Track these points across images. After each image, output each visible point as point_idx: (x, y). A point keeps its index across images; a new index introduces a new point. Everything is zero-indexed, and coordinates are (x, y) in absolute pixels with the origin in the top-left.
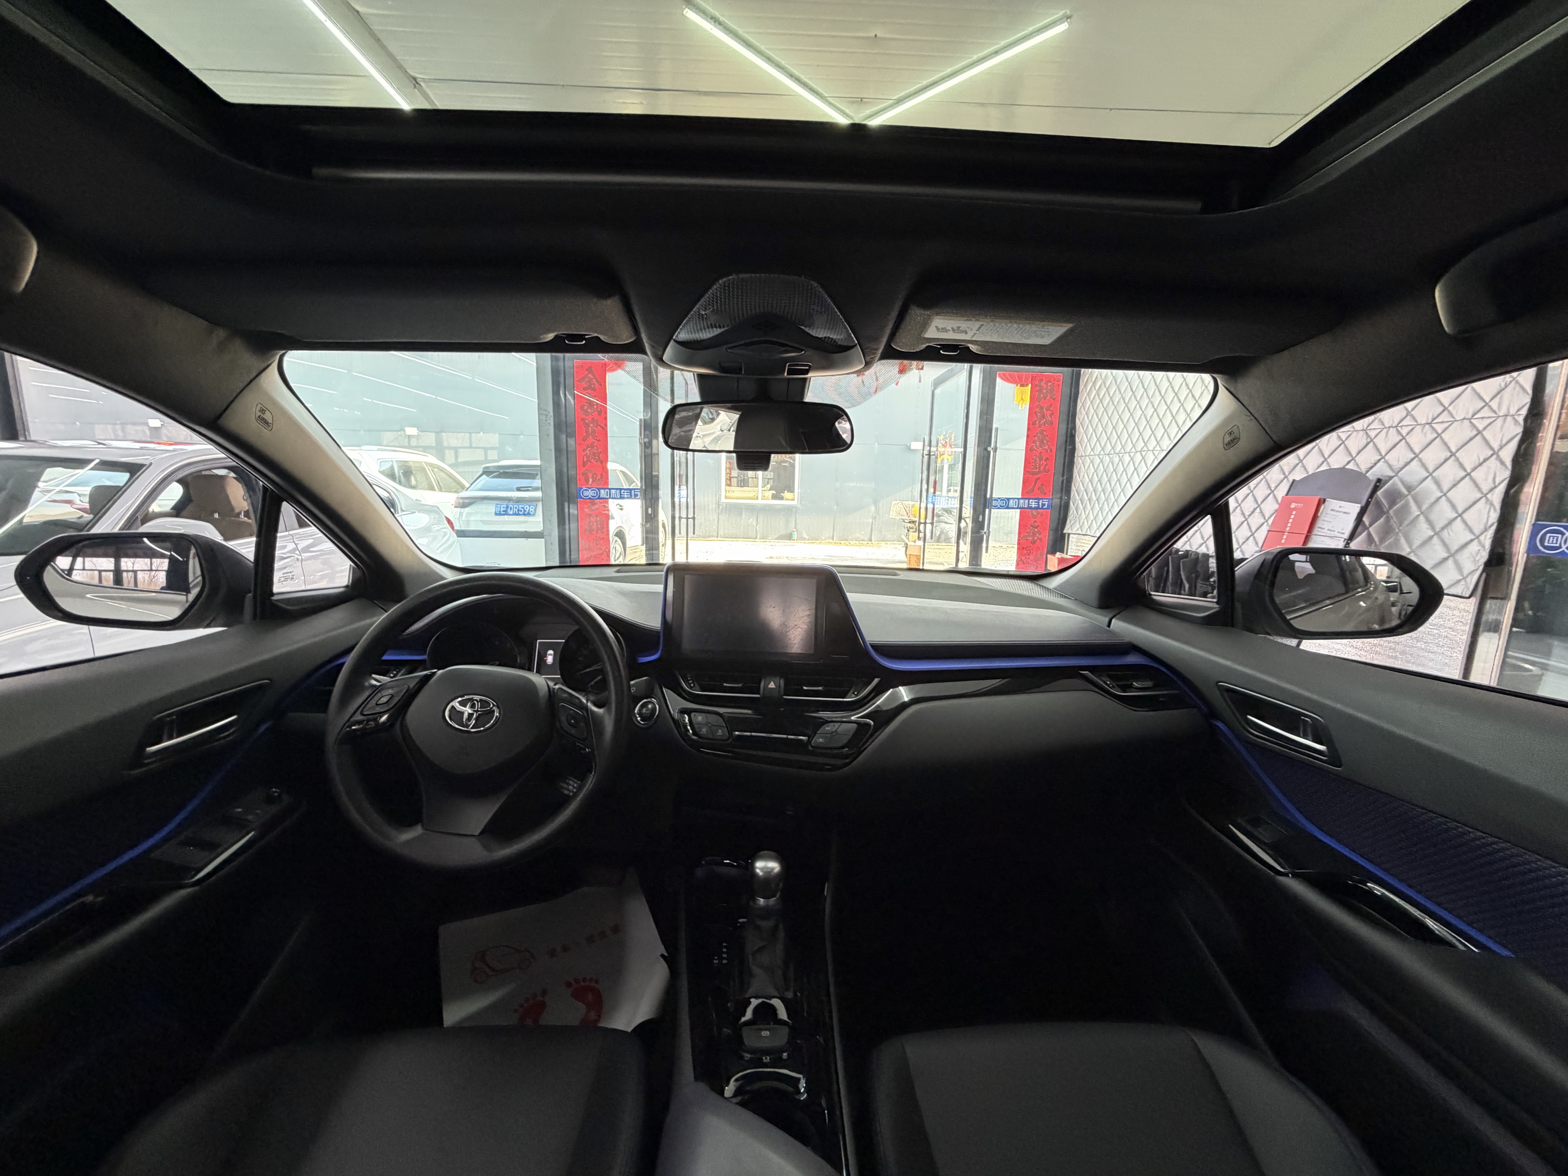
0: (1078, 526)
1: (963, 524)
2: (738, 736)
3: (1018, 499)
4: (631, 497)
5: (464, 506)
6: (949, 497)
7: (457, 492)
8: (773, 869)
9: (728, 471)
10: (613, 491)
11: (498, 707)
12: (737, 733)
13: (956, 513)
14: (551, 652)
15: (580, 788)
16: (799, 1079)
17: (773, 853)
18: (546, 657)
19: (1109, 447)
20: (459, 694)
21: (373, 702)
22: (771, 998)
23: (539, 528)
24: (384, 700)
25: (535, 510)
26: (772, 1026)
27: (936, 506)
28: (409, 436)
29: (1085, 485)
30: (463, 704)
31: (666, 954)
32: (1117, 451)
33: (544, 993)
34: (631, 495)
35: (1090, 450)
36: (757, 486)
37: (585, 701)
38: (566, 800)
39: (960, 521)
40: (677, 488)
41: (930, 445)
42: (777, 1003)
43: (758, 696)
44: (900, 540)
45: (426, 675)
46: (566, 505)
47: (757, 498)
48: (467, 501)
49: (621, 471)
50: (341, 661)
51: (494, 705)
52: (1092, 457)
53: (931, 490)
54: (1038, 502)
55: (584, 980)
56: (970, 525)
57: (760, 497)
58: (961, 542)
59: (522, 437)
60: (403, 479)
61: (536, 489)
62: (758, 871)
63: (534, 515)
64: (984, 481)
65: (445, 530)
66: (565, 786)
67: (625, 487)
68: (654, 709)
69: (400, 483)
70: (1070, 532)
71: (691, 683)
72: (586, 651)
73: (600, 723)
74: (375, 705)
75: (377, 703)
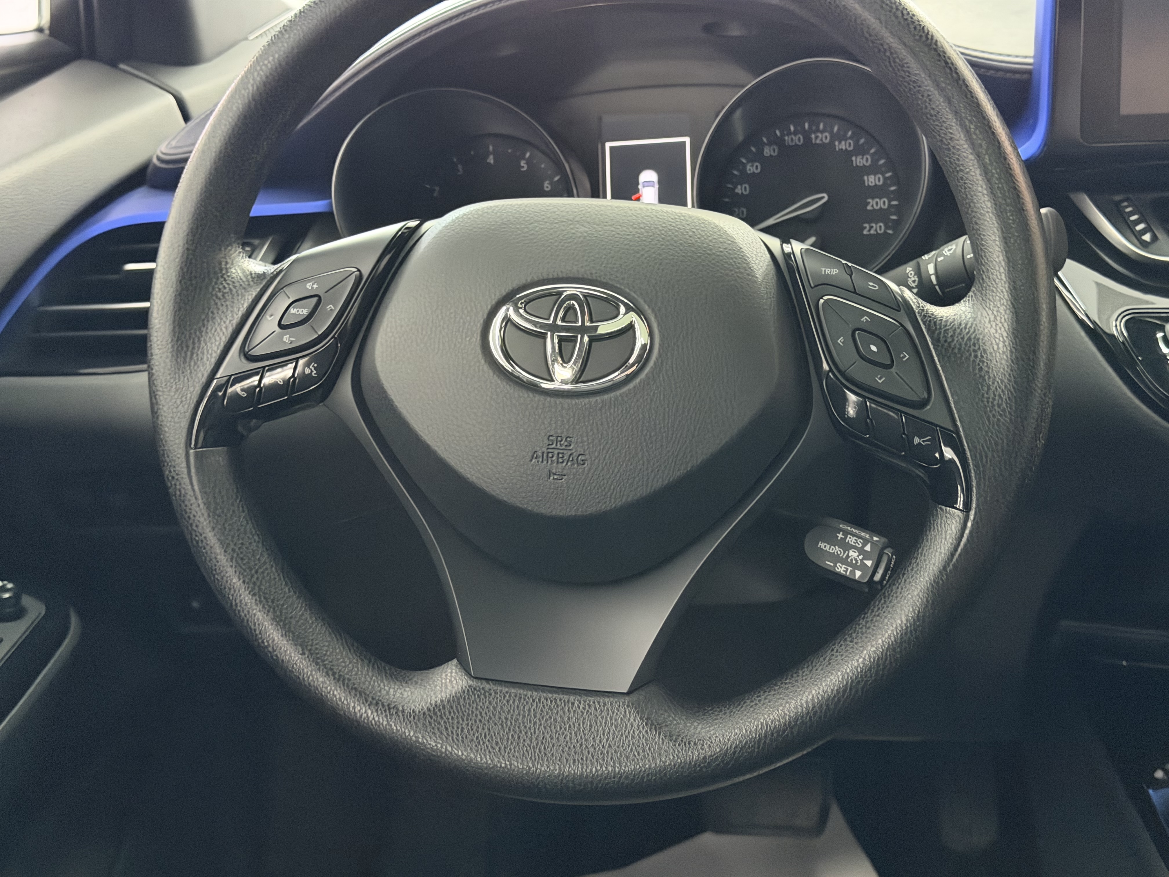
21: (269, 320)
24: (298, 313)
37: (893, 287)
45: (398, 236)
51: (628, 310)
66: (836, 550)
71: (1144, 232)
72: (752, 166)
73: (960, 349)
74: (278, 330)
75: (282, 323)
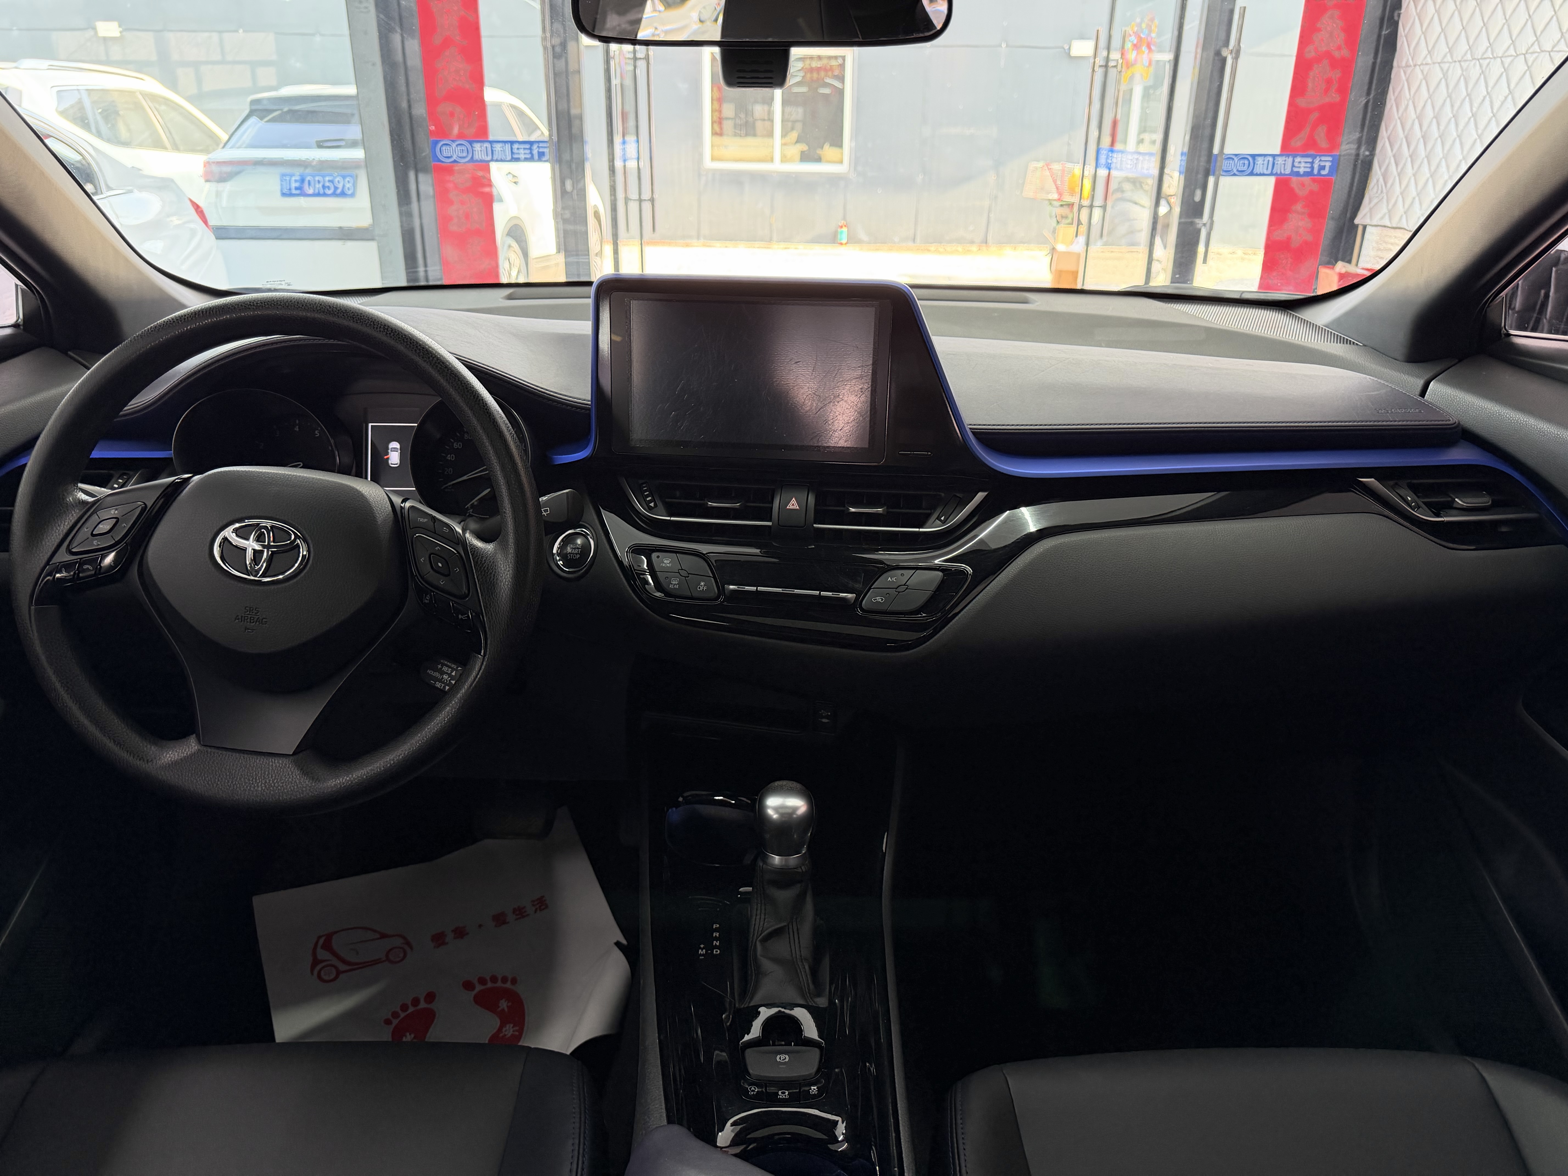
0: (1385, 210)
1: (1163, 210)
2: (734, 591)
3: (1274, 156)
4: (531, 159)
5: (223, 179)
6: (1139, 153)
7: (206, 151)
8: (795, 809)
9: (716, 106)
10: (498, 147)
11: (305, 540)
12: (731, 587)
13: (1152, 183)
14: (394, 445)
15: (460, 680)
16: (837, 1122)
17: (794, 784)
18: (387, 454)
19: (1463, 46)
20: (237, 516)
21: (86, 531)
22: (792, 1006)
23: (364, 220)
24: (104, 527)
25: (355, 185)
26: (793, 1047)
27: (1114, 173)
28: (105, 39)
29: (1407, 127)
30: (242, 533)
31: (624, 942)
32: (1478, 54)
33: (430, 997)
34: (532, 155)
35: (1425, 52)
36: (770, 134)
37: (459, 530)
38: (437, 698)
39: (1157, 204)
40: (618, 139)
41: (1108, 49)
42: (802, 1014)
43: (769, 524)
44: (1041, 240)
45: (173, 484)
46: (412, 175)
47: (772, 160)
48: (227, 169)
49: (514, 107)
50: (22, 462)
51: (296, 536)
52: (1426, 68)
53: (1106, 141)
54: (1312, 163)
55: (494, 979)
56: (1177, 210)
57: (777, 156)
58: (1158, 241)
59: (318, 39)
60: (104, 129)
61: (353, 144)
62: (770, 812)
63: (353, 195)
64: (1209, 121)
65: (192, 226)
66: (437, 674)
67: (520, 138)
68: (586, 548)
69: (99, 135)
70: (1367, 221)
71: (650, 501)
72: (457, 444)
73: (488, 568)
74: (90, 536)
75: (94, 533)
